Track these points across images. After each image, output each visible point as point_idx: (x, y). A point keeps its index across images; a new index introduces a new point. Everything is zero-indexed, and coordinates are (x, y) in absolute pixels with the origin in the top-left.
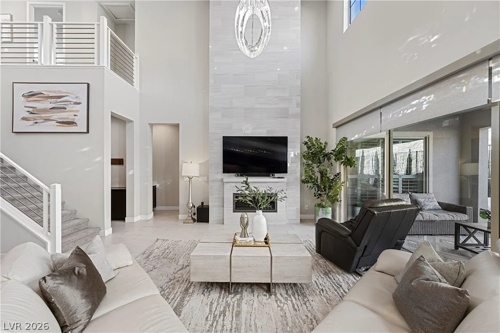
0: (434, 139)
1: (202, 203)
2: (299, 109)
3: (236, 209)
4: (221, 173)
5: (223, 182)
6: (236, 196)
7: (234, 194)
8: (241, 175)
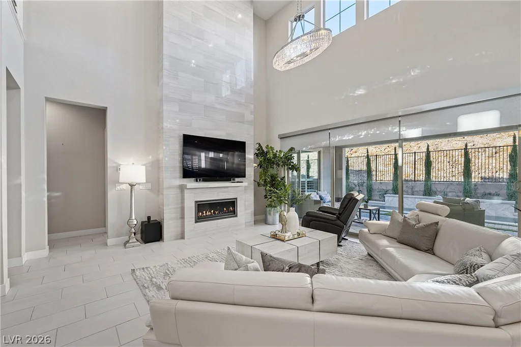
0: (323, 153)
1: (149, 218)
2: (253, 116)
3: (199, 219)
4: (180, 178)
5: (182, 188)
6: (198, 204)
7: (196, 202)
8: (204, 180)
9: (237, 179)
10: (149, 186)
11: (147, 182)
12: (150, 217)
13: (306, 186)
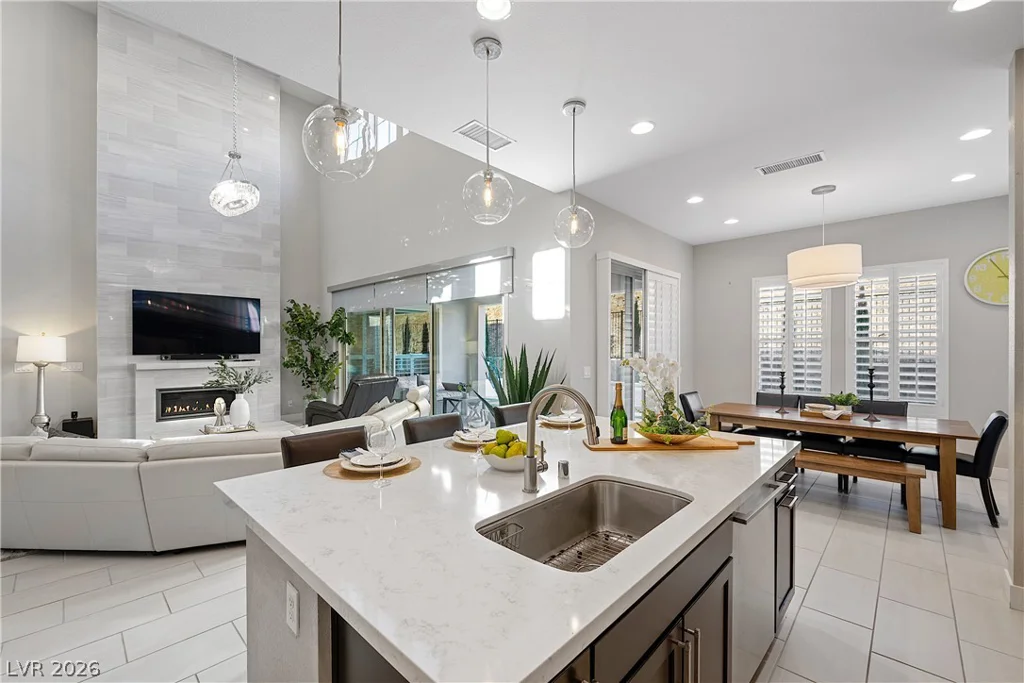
1: (74, 414)
2: (279, 259)
3: (163, 415)
4: (128, 354)
5: (132, 370)
6: (162, 394)
7: (159, 390)
8: (173, 358)
9: (241, 357)
10: (79, 366)
11: (68, 360)
12: (76, 413)
13: (412, 367)
